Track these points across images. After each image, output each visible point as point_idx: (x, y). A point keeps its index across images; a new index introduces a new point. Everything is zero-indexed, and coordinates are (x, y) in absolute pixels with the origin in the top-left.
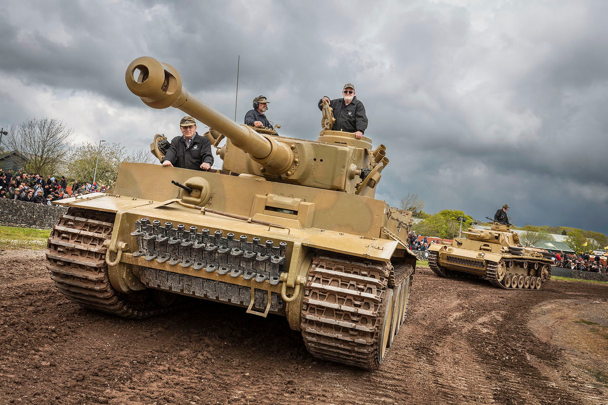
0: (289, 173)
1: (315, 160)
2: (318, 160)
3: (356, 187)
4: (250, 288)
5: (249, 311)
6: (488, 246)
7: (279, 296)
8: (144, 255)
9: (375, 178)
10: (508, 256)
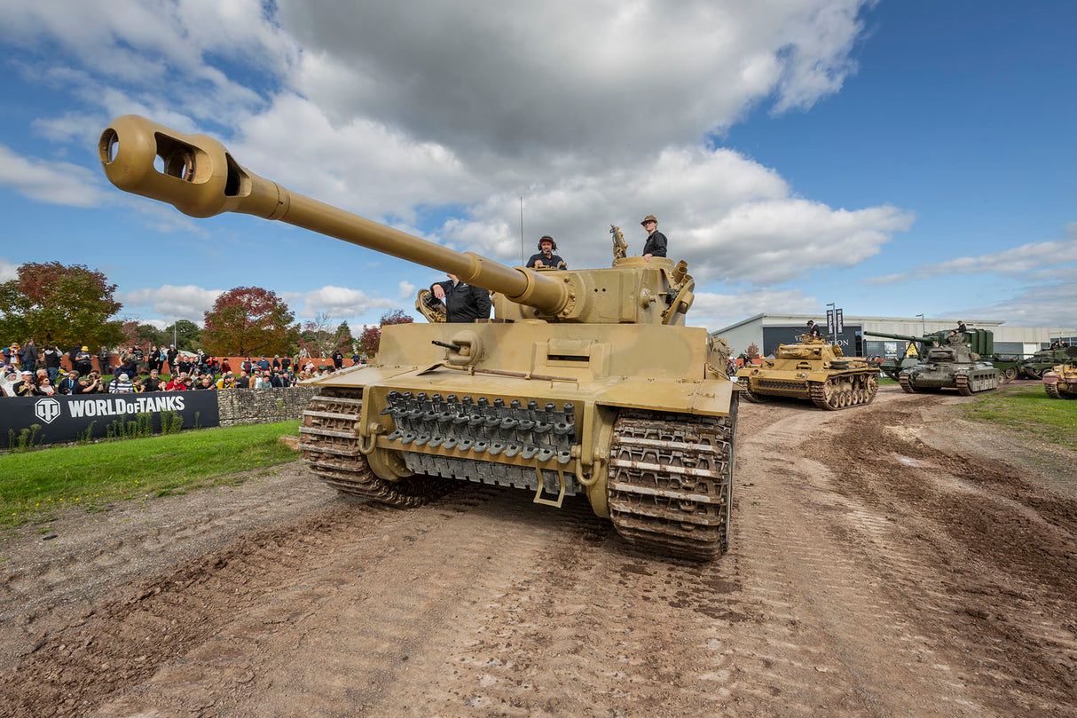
0: (566, 311)
1: (596, 290)
2: (600, 290)
3: (663, 316)
4: (535, 469)
5: (537, 500)
6: (807, 363)
7: (574, 477)
8: (401, 436)
9: (686, 300)
10: (834, 372)
